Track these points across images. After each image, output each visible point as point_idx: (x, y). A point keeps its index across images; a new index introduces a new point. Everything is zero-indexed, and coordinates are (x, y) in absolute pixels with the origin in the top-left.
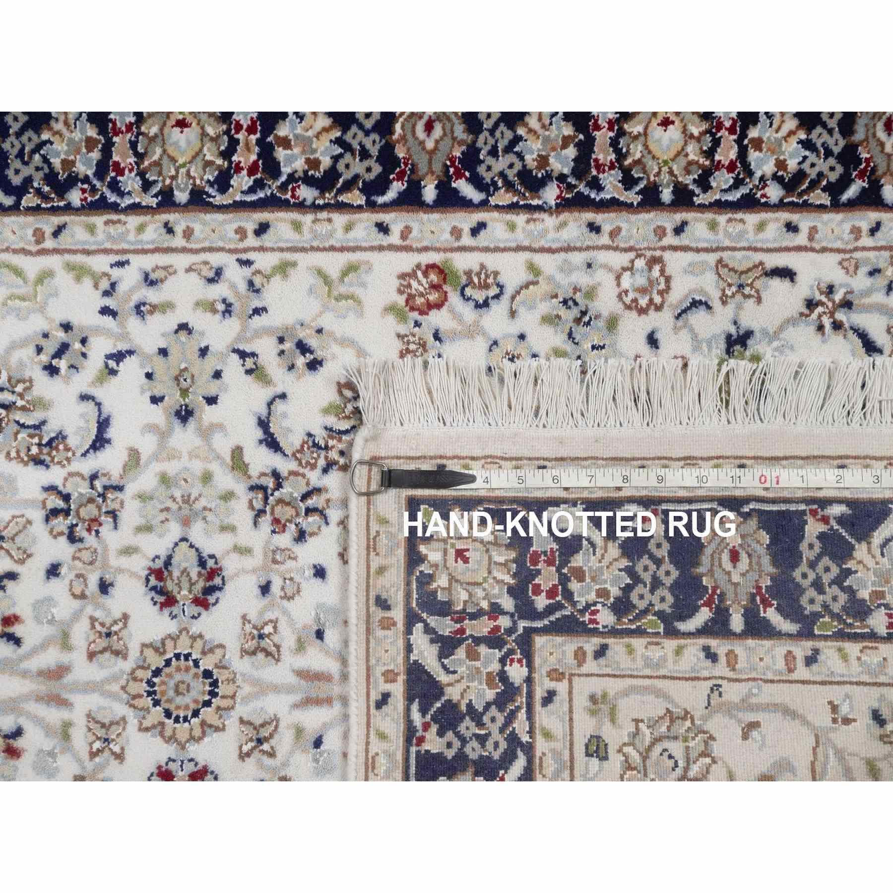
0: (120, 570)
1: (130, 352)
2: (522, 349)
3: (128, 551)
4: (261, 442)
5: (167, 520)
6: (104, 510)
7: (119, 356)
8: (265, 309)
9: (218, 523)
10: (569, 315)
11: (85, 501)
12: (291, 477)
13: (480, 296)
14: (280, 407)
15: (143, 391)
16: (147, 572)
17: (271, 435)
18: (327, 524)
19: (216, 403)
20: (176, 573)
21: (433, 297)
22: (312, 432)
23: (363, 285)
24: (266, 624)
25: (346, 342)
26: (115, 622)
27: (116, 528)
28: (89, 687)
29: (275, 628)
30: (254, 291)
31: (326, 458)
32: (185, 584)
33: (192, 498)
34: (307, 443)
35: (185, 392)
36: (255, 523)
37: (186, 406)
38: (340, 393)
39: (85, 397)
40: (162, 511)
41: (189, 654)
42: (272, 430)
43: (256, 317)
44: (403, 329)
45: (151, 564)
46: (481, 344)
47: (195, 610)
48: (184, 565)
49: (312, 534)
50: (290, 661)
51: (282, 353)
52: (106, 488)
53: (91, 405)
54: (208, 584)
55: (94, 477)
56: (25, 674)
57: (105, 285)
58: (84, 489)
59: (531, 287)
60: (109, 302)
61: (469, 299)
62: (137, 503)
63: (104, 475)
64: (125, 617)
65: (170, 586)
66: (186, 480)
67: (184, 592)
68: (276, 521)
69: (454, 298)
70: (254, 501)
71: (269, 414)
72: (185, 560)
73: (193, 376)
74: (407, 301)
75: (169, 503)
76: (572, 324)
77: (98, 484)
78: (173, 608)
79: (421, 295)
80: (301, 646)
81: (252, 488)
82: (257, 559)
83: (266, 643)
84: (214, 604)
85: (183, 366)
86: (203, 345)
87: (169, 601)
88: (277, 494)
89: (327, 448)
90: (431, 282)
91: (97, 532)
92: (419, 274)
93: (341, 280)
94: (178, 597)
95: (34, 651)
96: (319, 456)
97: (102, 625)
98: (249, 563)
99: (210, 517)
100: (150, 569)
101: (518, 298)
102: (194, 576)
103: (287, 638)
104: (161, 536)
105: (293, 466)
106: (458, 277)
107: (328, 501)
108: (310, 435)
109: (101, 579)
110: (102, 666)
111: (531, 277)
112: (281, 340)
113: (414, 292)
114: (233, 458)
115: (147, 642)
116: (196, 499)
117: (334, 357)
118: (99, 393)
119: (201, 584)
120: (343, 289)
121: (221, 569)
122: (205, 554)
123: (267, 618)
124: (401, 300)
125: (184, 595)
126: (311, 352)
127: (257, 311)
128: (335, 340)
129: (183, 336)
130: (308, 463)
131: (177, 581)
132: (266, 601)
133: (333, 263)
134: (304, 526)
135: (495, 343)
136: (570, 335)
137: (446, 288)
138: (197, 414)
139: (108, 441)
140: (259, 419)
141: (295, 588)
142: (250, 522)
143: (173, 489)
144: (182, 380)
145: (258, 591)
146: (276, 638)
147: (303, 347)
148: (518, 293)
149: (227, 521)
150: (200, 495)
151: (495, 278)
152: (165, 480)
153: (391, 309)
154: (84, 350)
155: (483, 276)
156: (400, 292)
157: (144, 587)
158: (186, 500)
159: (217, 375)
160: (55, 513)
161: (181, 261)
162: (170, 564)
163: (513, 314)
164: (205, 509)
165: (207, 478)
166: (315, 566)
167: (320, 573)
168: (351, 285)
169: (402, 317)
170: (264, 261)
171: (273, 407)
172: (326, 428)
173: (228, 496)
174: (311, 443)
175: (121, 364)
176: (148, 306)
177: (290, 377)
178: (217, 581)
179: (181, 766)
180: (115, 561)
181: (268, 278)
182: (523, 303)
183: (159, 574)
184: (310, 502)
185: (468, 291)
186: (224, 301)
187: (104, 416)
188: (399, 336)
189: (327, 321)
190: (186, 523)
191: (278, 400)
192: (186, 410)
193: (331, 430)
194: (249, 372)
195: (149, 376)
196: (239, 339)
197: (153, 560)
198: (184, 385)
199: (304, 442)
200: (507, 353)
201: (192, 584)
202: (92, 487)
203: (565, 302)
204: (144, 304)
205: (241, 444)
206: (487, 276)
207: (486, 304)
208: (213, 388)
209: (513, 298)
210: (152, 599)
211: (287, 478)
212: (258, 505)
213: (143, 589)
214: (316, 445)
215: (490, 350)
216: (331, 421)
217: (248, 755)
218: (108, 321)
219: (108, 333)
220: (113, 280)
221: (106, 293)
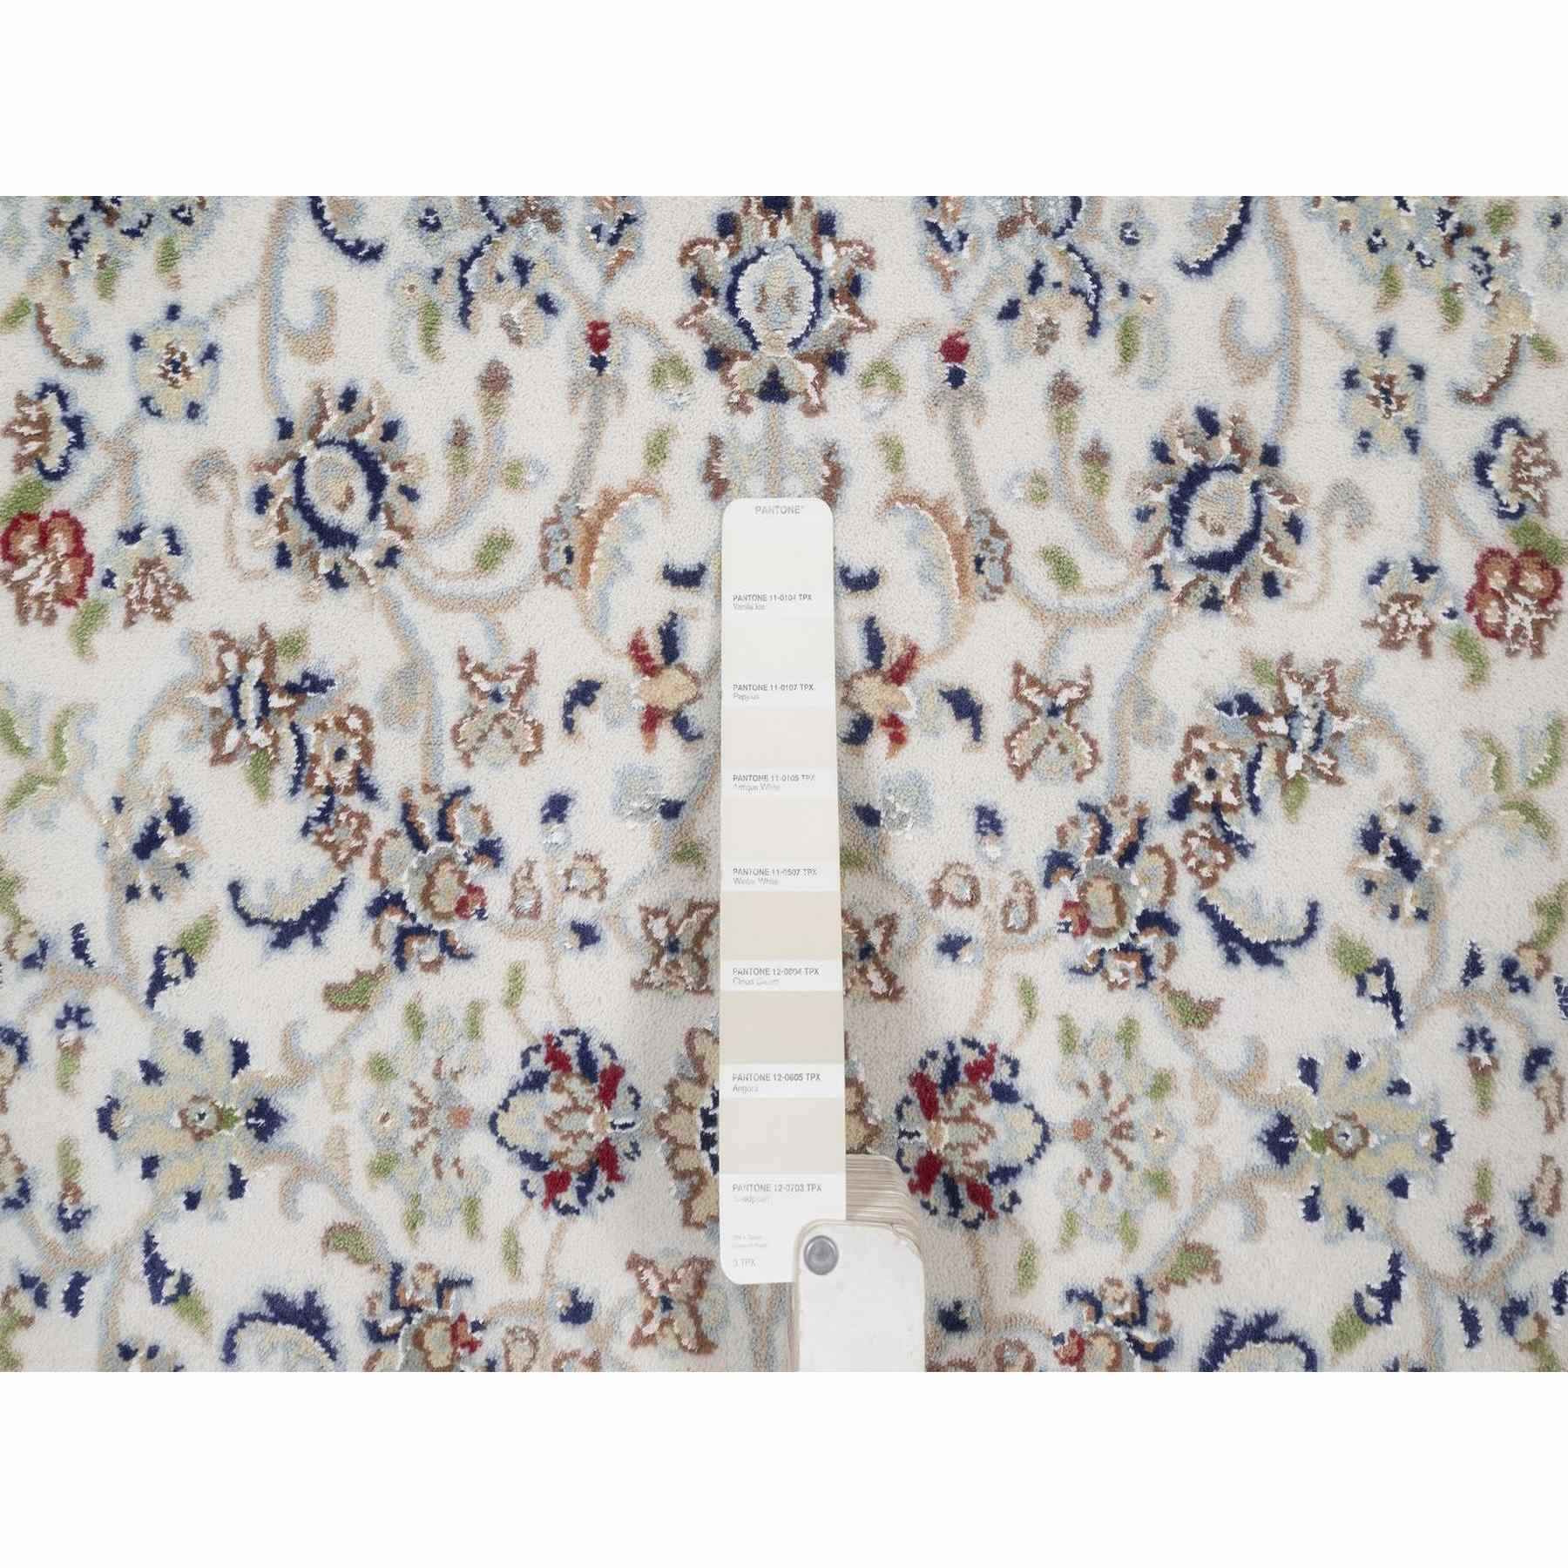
0: (548, 1272)
1: (149, 1244)
2: (157, 343)
3: (512, 1255)
4: (317, 942)
5: (456, 1162)
6: (434, 1309)
7: (156, 1269)
8: (77, 930)
9: (463, 1043)
10: (101, 238)
11: (419, 1355)
12: (383, 872)
13: (61, 437)
14: (254, 899)
15: (219, 1216)
16: (552, 1212)
17: (306, 916)
18: (467, 791)
19: (245, 1046)
20: (554, 1143)
21: (61, 542)
22: (301, 822)
23: (37, 701)
24: (649, 934)
25: (139, 752)
26: (643, 1286)
27: (468, 1283)
28: (762, 1348)
29: (657, 913)
30: (43, 955)
31: (348, 791)
32: (571, 1123)
33: (417, 1103)
34: (320, 835)
35: (224, 1118)
36: (466, 957)
37: (249, 1114)
38: (229, 758)
39: (229, 1352)
40: (439, 1175)
41: (704, 1112)
42: (296, 916)
43: (91, 950)
44: (117, 614)
45: (537, 1201)
47: (622, 1098)
48: (540, 1125)
49: (487, 827)
51: (155, 891)
52: (395, 1305)
53: (242, 1337)
54: (576, 1069)
55: (375, 1334)
57: (25, 1302)
58: (396, 1354)
59: (47, 321)
60: (56, 1296)
61: (65, 461)
62: (426, 1232)
63: (372, 1307)
64: (635, 1263)
65: (577, 1158)
66: (385, 1118)
67: (589, 1123)
68: (462, 908)
69: (64, 496)
70: (427, 958)
71: (266, 922)
72: (530, 1122)
73: (196, 1099)
74: (68, 603)
75: (426, 1157)
76: (115, 230)
77: (389, 1322)
78: (620, 1151)
79: (57, 570)
80: (691, 853)
81: (401, 964)
82: (529, 952)
83: (685, 934)
84: (613, 1056)
85: (176, 1122)
86: (139, 1074)
87: (605, 1159)
88: (412, 906)
89: (330, 791)
90: (35, 547)
91: (477, 1326)
92: (19, 575)
93: (26, 753)
94: (599, 1138)
96: (345, 809)
97: (648, 1317)
98: (536, 976)
99: (451, 1063)
100: (545, 1204)
101: (64, 351)
102: (560, 1100)
103: (676, 886)
104: (486, 1180)
105: (361, 866)
106: (27, 486)
107: (427, 788)
108: (306, 830)
109: (564, 1319)
110: (724, 1321)
111: (30, 320)
112: (133, 893)
113: (51, 588)
114: (344, 1008)
115: (678, 1212)
116: (419, 1094)
117: (165, 771)
118: (222, 1319)
119: (575, 1084)
120: (44, 750)
121: (549, 1038)
122: (521, 1075)
123: (638, 933)
124: (66, 615)
125: (594, 1125)
126: (156, 824)
127: (80, 949)
128: (135, 767)
129: (121, 1120)
130: (358, 834)
131: (569, 1142)
132: (609, 938)
134: (470, 843)
135: (145, 402)
136: (134, 233)
137: (45, 517)
138: (266, 1092)
139: (310, 1297)
140: (275, 944)
141: (584, 864)
142: (464, 966)
143: (399, 1149)
144: (202, 1124)
145: (590, 950)
146: (677, 911)
147: (147, 845)
148: (56, 350)
149: (461, 1025)
150: (413, 1085)
151: (30, 403)
152: (382, 1168)
153: (81, 637)
154: (142, 1354)
155: (26, 430)
156: (51, 619)
157: (581, 1219)
158: (421, 1116)
159: (194, 1041)
162: (538, 1155)
163: (94, 363)
164: (437, 1075)
165: (381, 1068)
166: (546, 819)
167: (557, 808)
168: (35, 730)
169: (94, 617)
171: (255, 914)
172: (294, 791)
173: (415, 1020)
174: (321, 827)
175: (170, 1266)
176: (67, 1202)
177: (199, 871)
178: (570, 1046)
179: (911, 1136)
180: (531, 1289)
181: (21, 922)
182: (74, 338)
183: (556, 1183)
184: (429, 830)
185: (52, 463)
186: (60, 1024)
187: (264, 1310)
188: (129, 622)
189: (101, 790)
190: (461, 1117)
191: (241, 903)
192: (258, 1114)
193: (297, 779)
194: (190, 968)
195: (192, 1201)
196: (128, 991)
197: (531, 1195)
198: (210, 1120)
199: (319, 842)
200: (164, 376)
201: (576, 1107)
202: (394, 1336)
203: (76, 245)
204: (62, 1210)
205: (321, 988)
206: (25, 421)
207: (74, 424)
208: (217, 1052)
209: (66, 362)
210: (601, 1199)
211: (385, 882)
212: (428, 949)
213: (583, 1222)
214: (324, 817)
215: (158, 413)
216: (281, 779)
217: (890, 979)
218: (91, 1294)
219: (113, 1292)
220: (17, 1283)
221: (41, 1299)
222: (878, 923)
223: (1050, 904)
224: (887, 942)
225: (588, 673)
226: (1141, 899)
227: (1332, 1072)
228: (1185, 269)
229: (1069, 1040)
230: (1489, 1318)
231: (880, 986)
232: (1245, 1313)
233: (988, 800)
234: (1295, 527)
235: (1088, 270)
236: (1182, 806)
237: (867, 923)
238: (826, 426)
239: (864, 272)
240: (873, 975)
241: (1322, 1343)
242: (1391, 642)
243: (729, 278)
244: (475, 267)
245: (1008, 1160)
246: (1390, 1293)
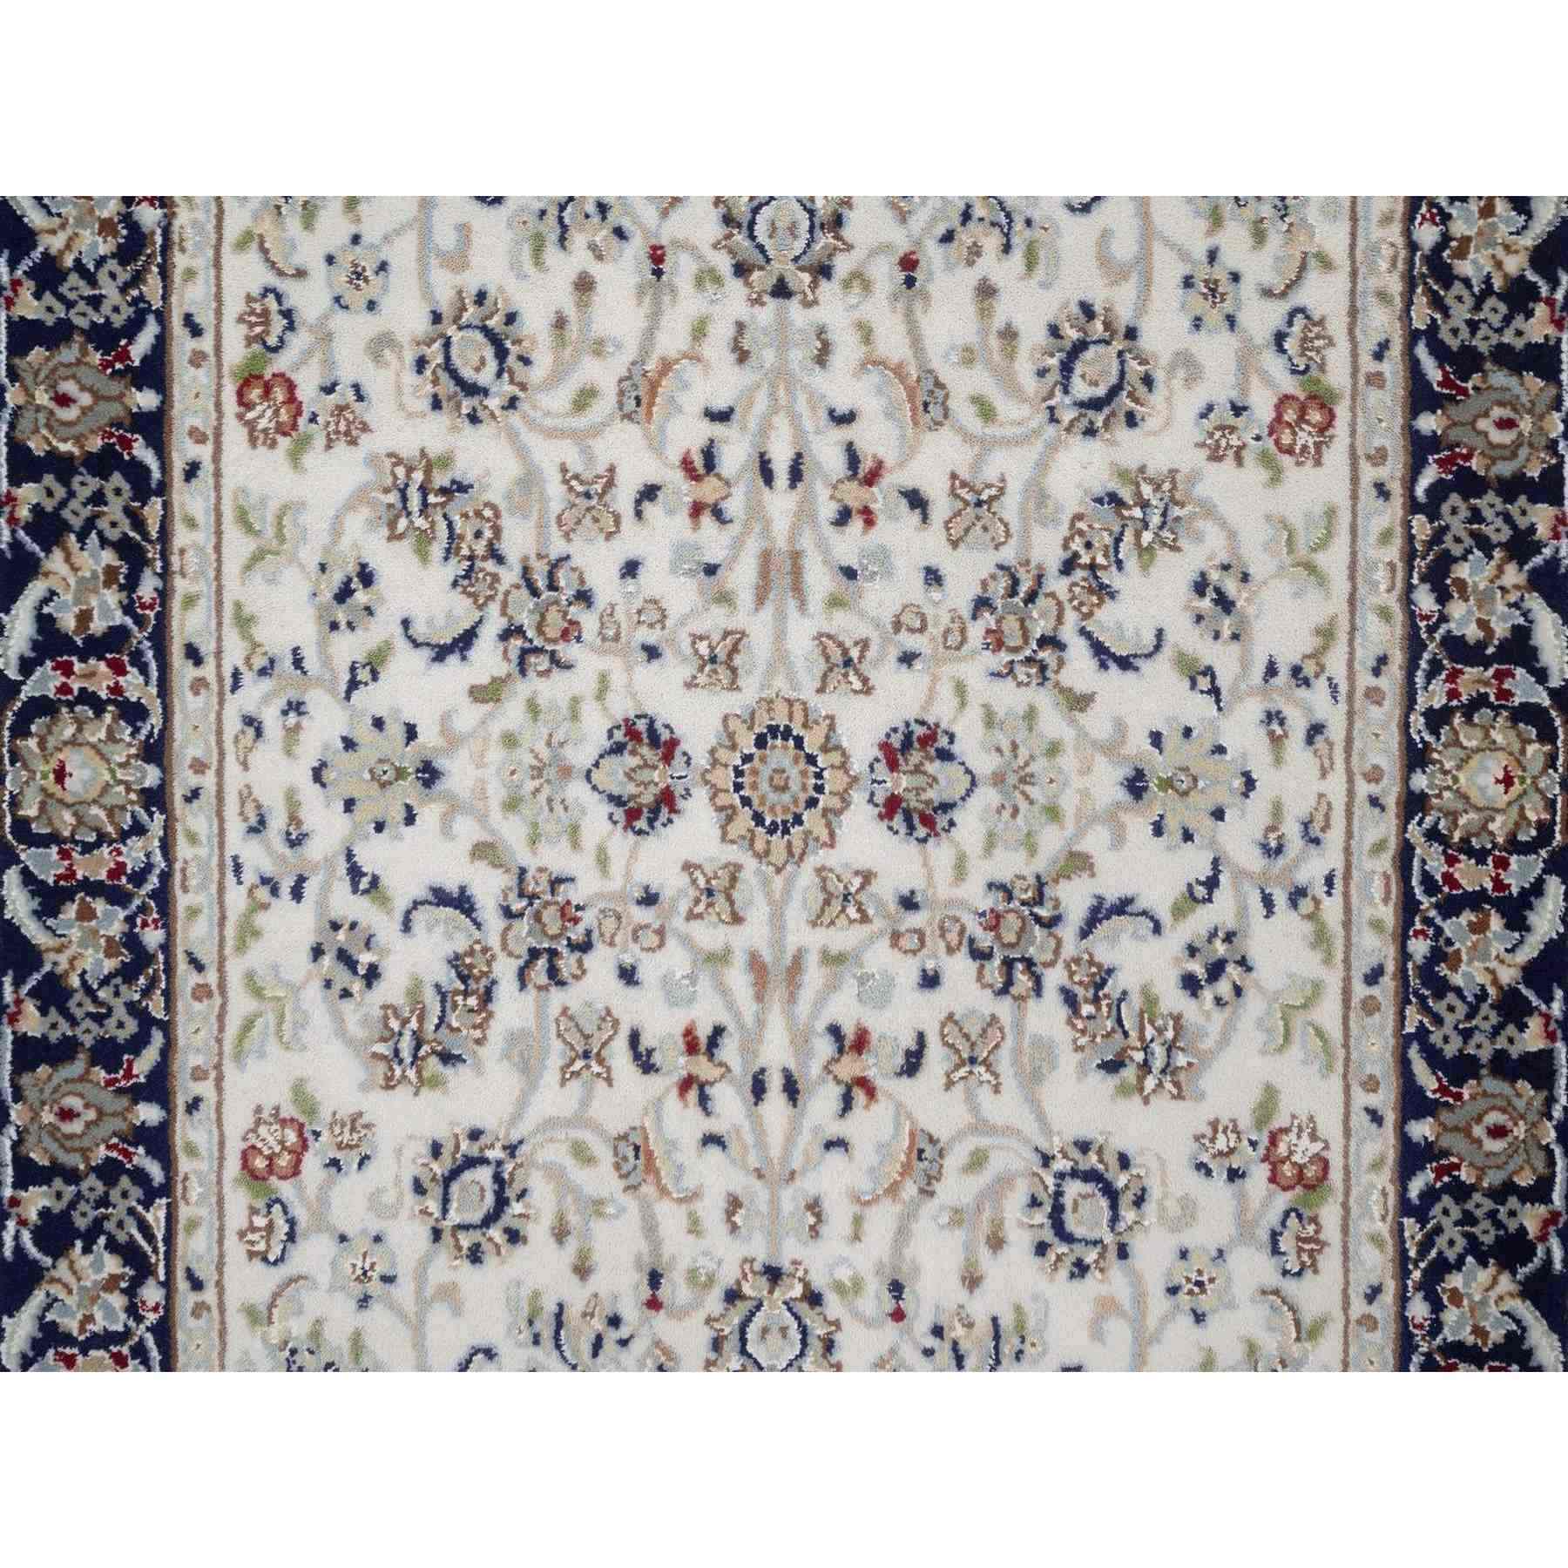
0: (628, 875)
1: (350, 855)
2: (344, 261)
3: (603, 861)
4: (464, 658)
5: (563, 801)
6: (548, 897)
7: (355, 872)
8: (295, 651)
9: (567, 724)
11: (538, 926)
12: (509, 611)
13: (278, 323)
14: (420, 630)
15: (398, 837)
16: (630, 834)
17: (456, 641)
18: (568, 557)
19: (414, 726)
20: (631, 789)
21: (279, 394)
22: (451, 579)
23: (263, 501)
24: (696, 652)
25: (336, 530)
26: (694, 882)
27: (572, 880)
28: (777, 921)
29: (701, 638)
30: (272, 667)
31: (484, 558)
32: (645, 775)
33: (535, 762)
34: (465, 588)
35: (400, 773)
36: (569, 667)
37: (418, 771)
38: (401, 537)
39: (407, 926)
40: (551, 810)
41: (736, 768)
42: (449, 641)
43: (306, 664)
44: (320, 441)
45: (620, 826)
46: (340, 320)
47: (679, 760)
48: (621, 776)
49: (582, 582)
50: (743, 617)
51: (350, 625)
52: (521, 895)
53: (415, 915)
54: (646, 741)
55: (508, 913)
56: (761, 1023)
57: (263, 894)
58: (523, 926)
59: (267, 245)
60: (285, 890)
61: (281, 340)
62: (543, 847)
63: (506, 897)
64: (688, 867)
65: (648, 798)
66: (513, 773)
67: (656, 776)
68: (565, 635)
69: (281, 363)
70: (540, 668)
71: (428, 644)
72: (614, 775)
73: (381, 761)
74: (285, 434)
75: (542, 797)
77: (517, 906)
78: (677, 794)
79: (276, 413)
80: (725, 598)
81: (523, 672)
82: (613, 665)
83: (721, 653)
84: (672, 732)
85: (367, 776)
86: (340, 745)
87: (667, 799)
88: (530, 634)
89: (471, 558)
90: (261, 397)
91: (578, 908)
92: (250, 415)
93: (257, 534)
94: (662, 786)
95: (730, 1006)
96: (482, 570)
97: (697, 901)
98: (617, 679)
99: (559, 736)
100: (625, 828)
101: (280, 265)
102: (633, 761)
103: (715, 620)
104: (584, 812)
105: (494, 609)
106: (254, 357)
107: (540, 556)
108: (455, 584)
109: (639, 903)
110: (750, 903)
111: (254, 245)
112: (334, 626)
113: (272, 425)
114: (484, 701)
115: (718, 832)
116: (536, 757)
117: (355, 545)
118: (401, 904)
119: (645, 750)
120: (270, 532)
121: (626, 720)
122: (607, 744)
123: (688, 651)
124: (284, 443)
125: (659, 777)
126: (350, 580)
127: (298, 663)
128: (334, 543)
129: (329, 775)
130: (491, 587)
131: (642, 788)
132: (668, 653)
133: (238, 546)
134: (571, 592)
135: (337, 300)
137: (268, 376)
138: (429, 756)
139: (463, 889)
140: (435, 660)
141: (651, 606)
142: (567, 674)
143: (523, 792)
144: (385, 778)
145: (656, 663)
146: (716, 637)
147: (344, 594)
148: (273, 265)
149: (565, 711)
150: (532, 751)
151: (256, 301)
152: (512, 804)
153: (295, 457)
154: (346, 926)
155: (253, 319)
156: (273, 444)
157: (650, 838)
158: (538, 771)
159: (378, 723)
160: (553, 972)
161: (234, 776)
162: (620, 797)
163: (301, 274)
164: (549, 744)
165: (510, 741)
166: (623, 576)
167: (631, 569)
168: (263, 519)
169: (303, 444)
170: (235, 653)
171: (420, 640)
172: (446, 559)
173: (533, 708)
174: (466, 582)
175: (365, 870)
176: (291, 829)
177: (380, 612)
178: (641, 725)
179: (880, 783)
180: (616, 883)
181: (256, 645)
182: (286, 257)
183: (633, 815)
184: (541, 583)
185: (272, 341)
186: (285, 713)
187: (431, 898)
188: (329, 447)
189: (310, 556)
191: (411, 632)
192: (424, 771)
193: (448, 551)
194: (375, 676)
195: (379, 827)
196: (332, 691)
197: (615, 823)
198: (391, 775)
199: (464, 592)
200: (350, 282)
201: (646, 765)
202: (521, 915)
204: (288, 834)
205: (467, 687)
206: (252, 313)
207: (287, 314)
208: (395, 731)
209: (281, 273)
210: (664, 825)
211: (511, 618)
212: (543, 662)
213: (652, 840)
214: (468, 575)
215: (347, 307)
216: (437, 550)
217: (865, 681)
218: (310, 889)
219: (326, 888)
220: (258, 881)
221: (275, 891)
222: (856, 644)
223: (976, 631)
224: (862, 657)
225: (653, 479)
226: (1039, 629)
227: (1172, 739)
228: (1072, 209)
229: (990, 720)
230: (1280, 898)
231: (857, 685)
232: (1112, 896)
233: (934, 562)
234: (1148, 381)
235: (1003, 209)
236: (1068, 566)
237: (848, 643)
238: (819, 315)
239: (845, 212)
240: (853, 678)
241: (1165, 917)
242: (1216, 457)
243: (749, 216)
244: (569, 209)
245: (947, 797)
246: (1212, 883)
